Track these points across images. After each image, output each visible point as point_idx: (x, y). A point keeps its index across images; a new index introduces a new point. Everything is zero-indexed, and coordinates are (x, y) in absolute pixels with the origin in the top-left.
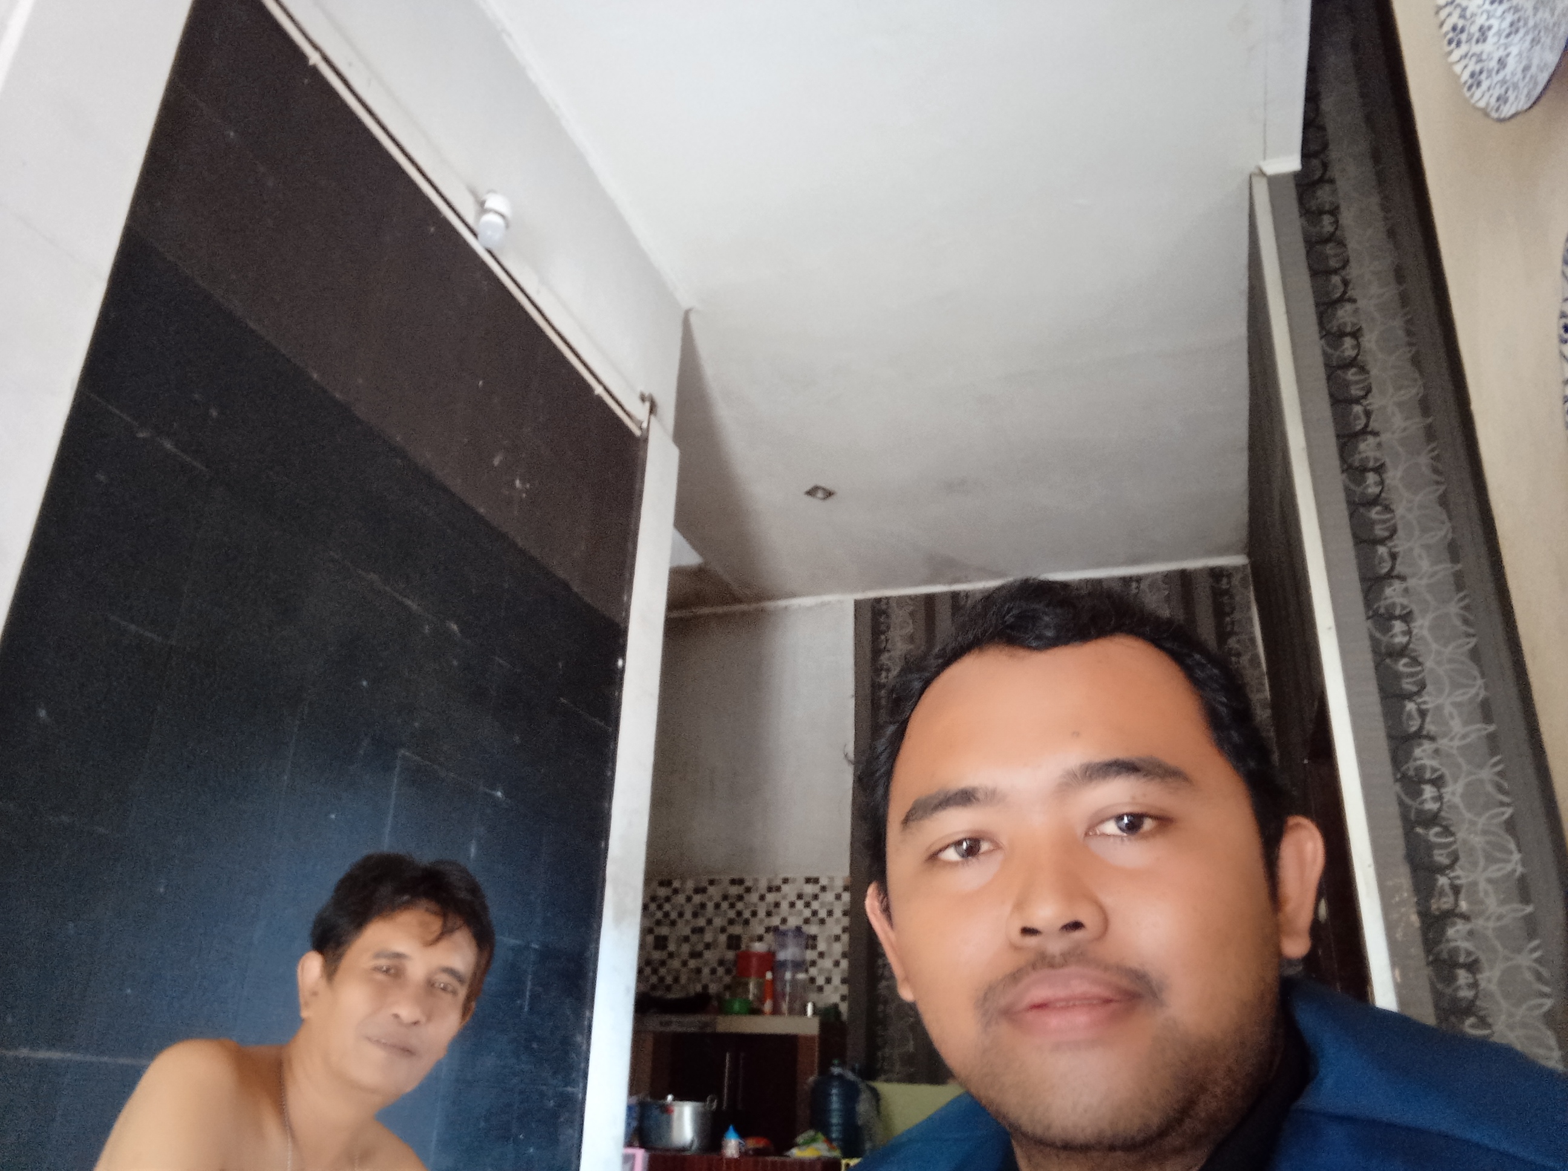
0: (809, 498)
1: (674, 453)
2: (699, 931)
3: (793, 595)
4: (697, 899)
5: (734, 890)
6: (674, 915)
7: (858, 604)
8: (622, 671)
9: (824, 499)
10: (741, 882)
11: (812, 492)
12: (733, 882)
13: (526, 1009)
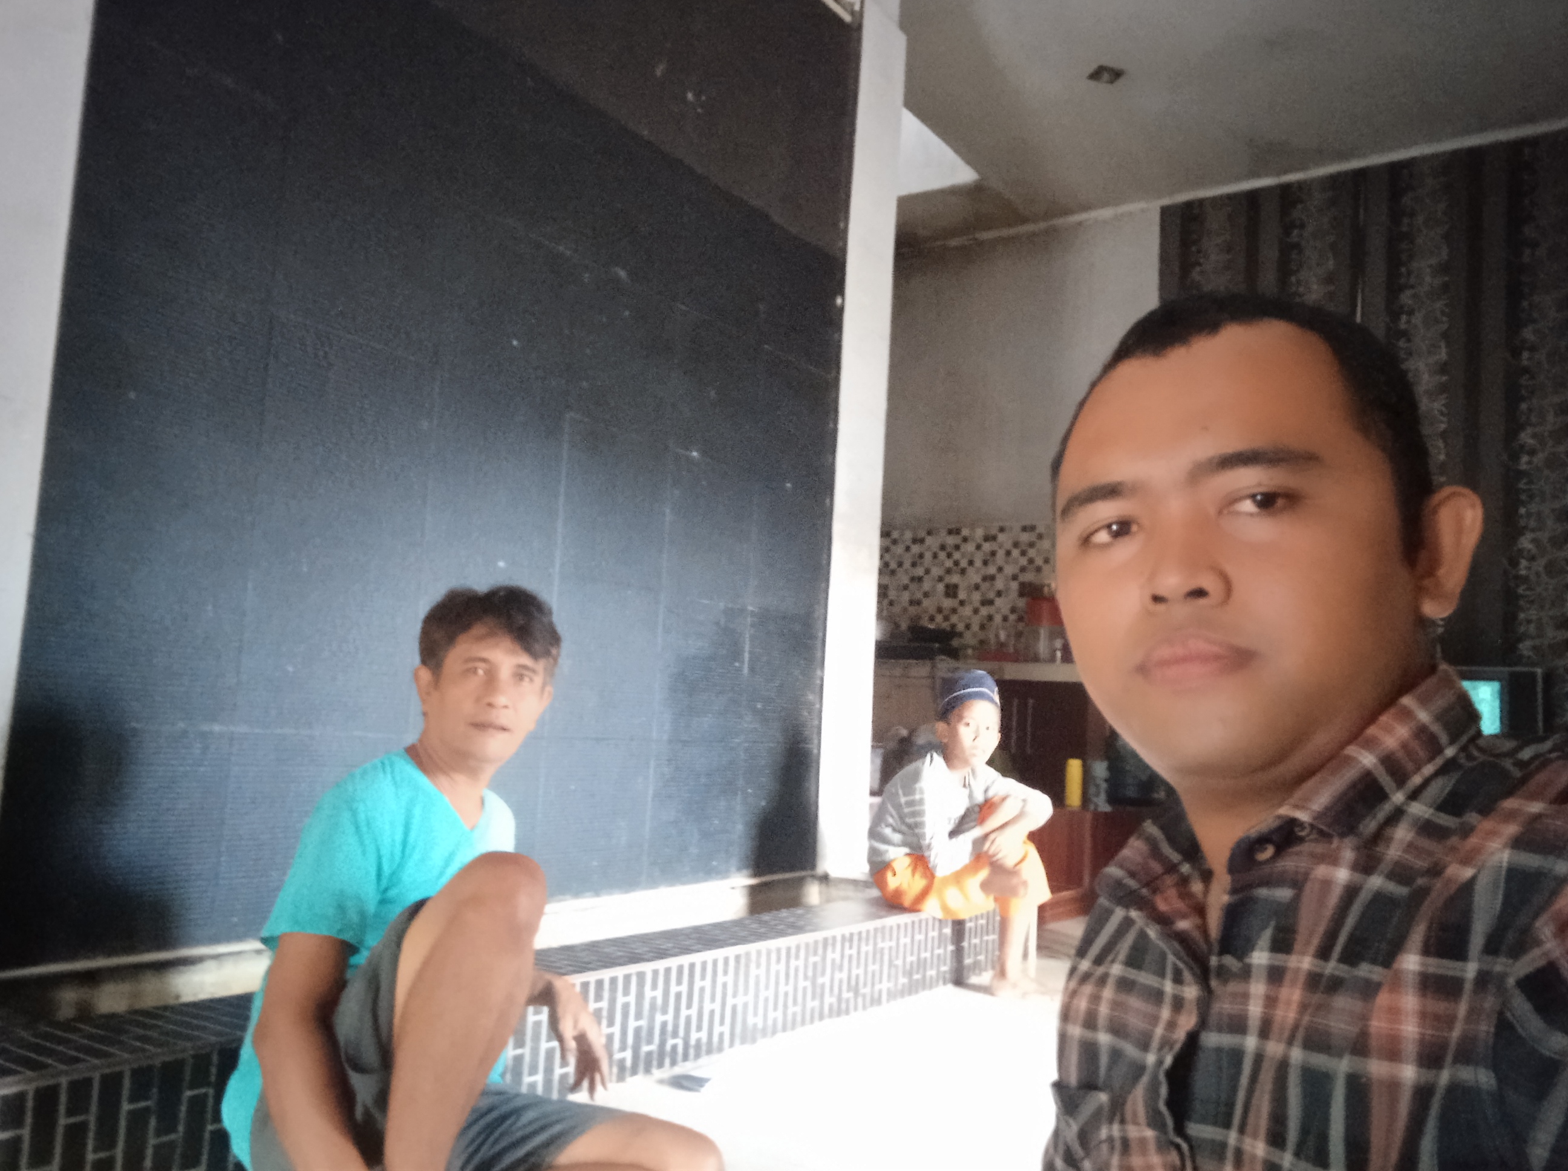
0: (1093, 84)
1: (900, 41)
2: (992, 578)
3: (1086, 207)
4: (987, 547)
5: (1025, 537)
6: (964, 563)
7: (1165, 211)
8: (841, 310)
9: (1112, 82)
10: (1032, 528)
11: (1096, 75)
12: (1024, 529)
13: (746, 670)
